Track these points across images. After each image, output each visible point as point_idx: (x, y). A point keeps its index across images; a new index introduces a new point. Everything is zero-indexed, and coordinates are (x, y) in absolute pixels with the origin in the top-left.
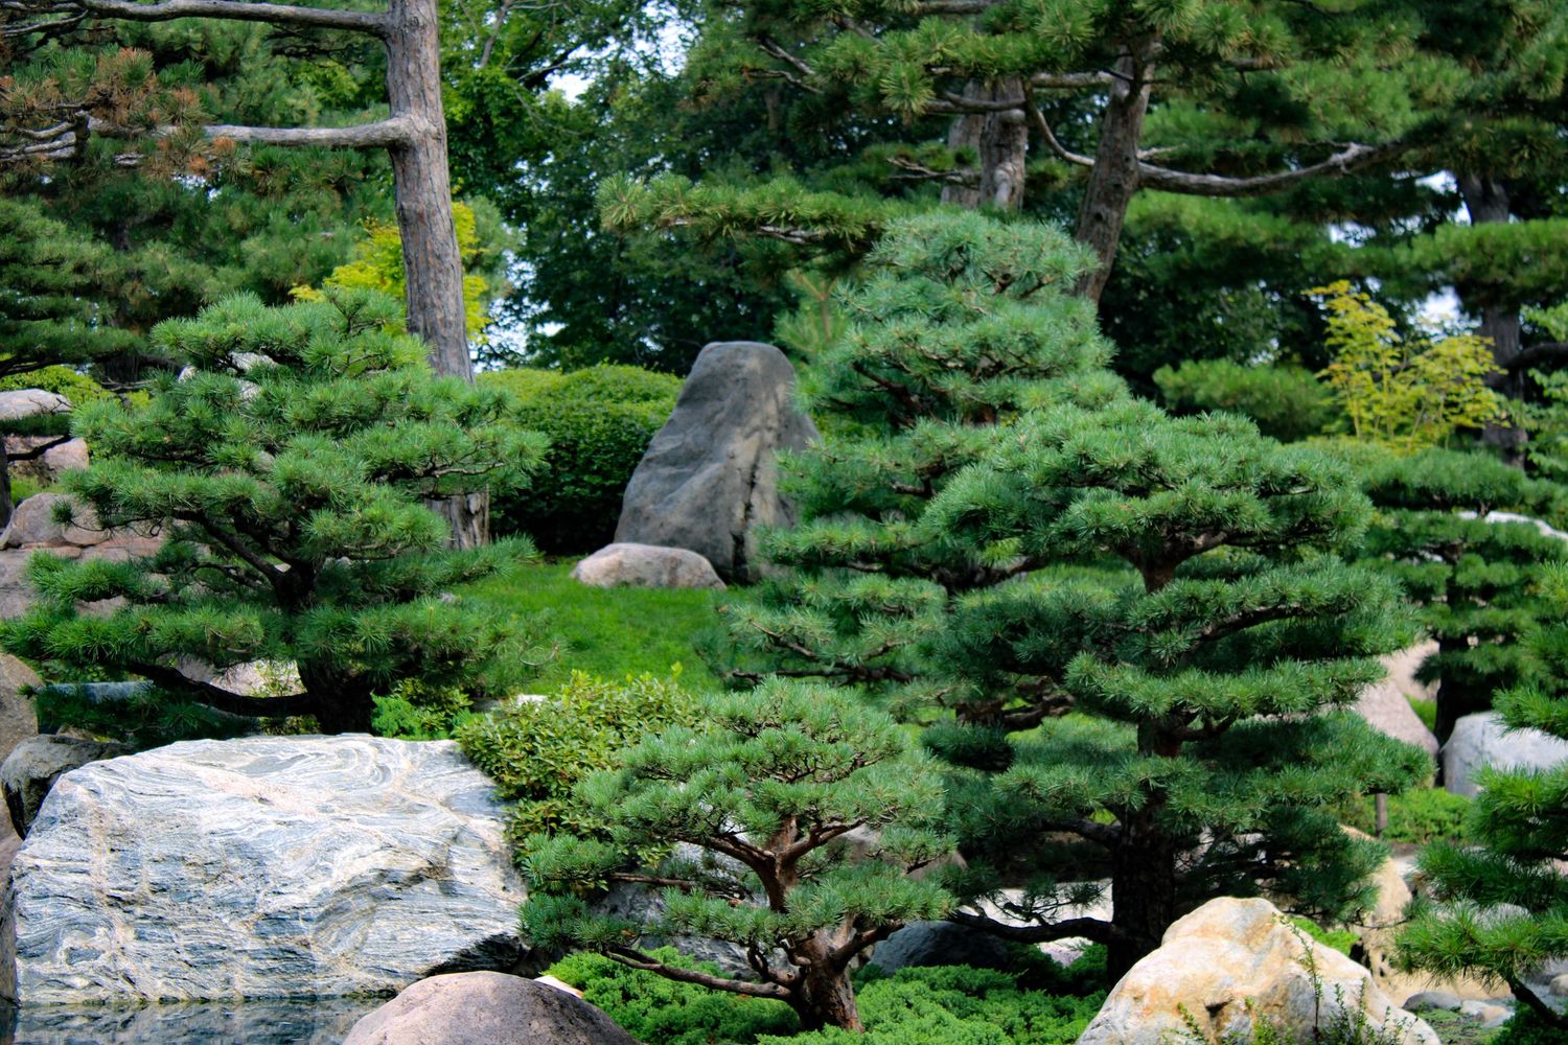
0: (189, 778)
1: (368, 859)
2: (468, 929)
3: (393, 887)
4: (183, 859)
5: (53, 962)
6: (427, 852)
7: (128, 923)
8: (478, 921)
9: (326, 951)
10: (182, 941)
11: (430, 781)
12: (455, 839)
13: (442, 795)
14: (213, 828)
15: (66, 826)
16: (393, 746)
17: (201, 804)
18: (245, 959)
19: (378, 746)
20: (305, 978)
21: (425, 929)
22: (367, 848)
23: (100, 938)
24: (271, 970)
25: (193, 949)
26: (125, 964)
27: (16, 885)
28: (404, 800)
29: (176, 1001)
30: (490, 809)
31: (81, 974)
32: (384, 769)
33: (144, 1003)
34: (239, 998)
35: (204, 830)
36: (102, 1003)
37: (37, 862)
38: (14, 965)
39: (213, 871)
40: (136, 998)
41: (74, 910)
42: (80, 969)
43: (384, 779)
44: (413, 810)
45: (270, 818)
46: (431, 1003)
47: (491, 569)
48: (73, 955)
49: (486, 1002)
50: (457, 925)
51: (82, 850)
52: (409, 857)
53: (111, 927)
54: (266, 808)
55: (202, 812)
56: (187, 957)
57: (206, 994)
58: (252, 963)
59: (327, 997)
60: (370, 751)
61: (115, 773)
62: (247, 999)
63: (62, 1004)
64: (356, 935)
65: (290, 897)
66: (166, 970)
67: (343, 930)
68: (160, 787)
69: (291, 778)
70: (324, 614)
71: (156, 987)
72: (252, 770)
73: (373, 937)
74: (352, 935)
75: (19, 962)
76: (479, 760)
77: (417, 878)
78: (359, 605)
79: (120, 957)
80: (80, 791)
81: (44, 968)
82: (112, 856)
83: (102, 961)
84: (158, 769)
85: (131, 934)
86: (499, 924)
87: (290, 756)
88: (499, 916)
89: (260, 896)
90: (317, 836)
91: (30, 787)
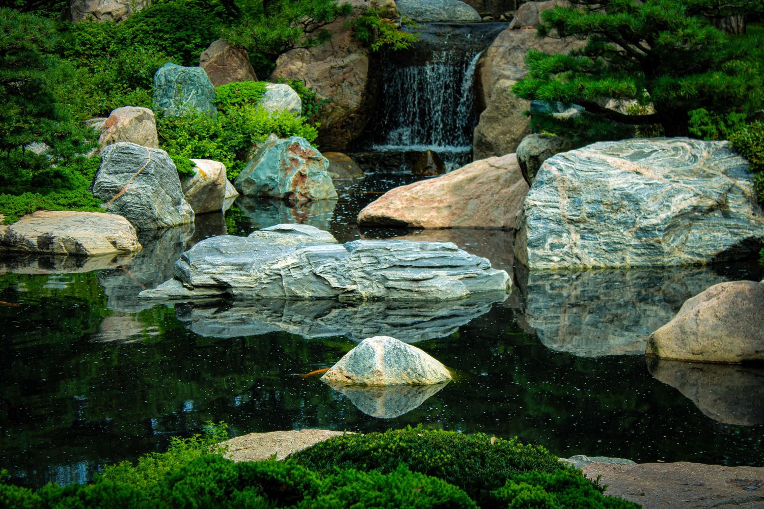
0: (603, 163)
1: (688, 201)
2: (736, 234)
3: (700, 214)
4: (601, 202)
5: (544, 249)
6: (715, 197)
7: (577, 231)
8: (741, 230)
9: (669, 245)
10: (602, 240)
11: (717, 162)
12: (730, 191)
13: (723, 169)
14: (616, 187)
15: (548, 186)
16: (699, 145)
17: (610, 176)
18: (631, 249)
19: (692, 145)
20: (659, 258)
21: (715, 234)
22: (687, 196)
23: (564, 239)
24: (643, 254)
25: (607, 244)
26: (576, 250)
27: (526, 213)
28: (704, 172)
29: (600, 268)
30: (746, 175)
31: (557, 255)
32: (695, 156)
33: (585, 269)
34: (628, 267)
35: (611, 188)
36: (566, 268)
37: (536, 203)
38: (526, 250)
39: (615, 207)
40: (582, 266)
41: (552, 225)
42: (556, 253)
43: (695, 161)
44: (709, 176)
45: (641, 182)
47: (746, 54)
48: (553, 246)
50: (731, 232)
51: (555, 197)
52: (707, 200)
53: (569, 233)
54: (639, 177)
55: (610, 179)
56: (604, 247)
57: (613, 265)
58: (634, 250)
59: (670, 267)
60: (688, 147)
61: (569, 160)
62: (632, 267)
63: (548, 269)
64: (682, 237)
65: (651, 220)
66: (595, 253)
67: (676, 235)
68: (590, 167)
69: (651, 161)
70: (665, 80)
71: (591, 261)
72: (633, 157)
73: (691, 238)
74: (681, 237)
75: (528, 249)
76: (741, 151)
77: (711, 209)
78: (681, 76)
79: (574, 247)
80: (554, 169)
81: (540, 252)
82: (569, 200)
83: (566, 249)
84: (589, 159)
85: (578, 237)
86: (751, 232)
87: (650, 150)
88: (751, 228)
89: (638, 219)
90: (663, 190)
91: (530, 160)
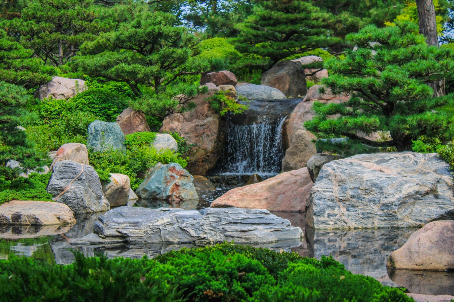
0: (360, 165)
1: (413, 188)
2: (443, 208)
3: (420, 196)
4: (359, 188)
5: (324, 217)
6: (430, 186)
7: (344, 206)
8: (446, 206)
9: (401, 214)
10: (360, 211)
11: (430, 165)
12: (438, 182)
13: (434, 169)
14: (368, 179)
15: (326, 179)
16: (419, 155)
17: (364, 172)
18: (378, 217)
19: (414, 155)
20: (395, 222)
21: (430, 208)
22: (412, 185)
23: (336, 211)
24: (385, 220)
25: (363, 214)
26: (344, 218)
27: (313, 196)
28: (422, 171)
29: (358, 228)
30: (448, 173)
31: (332, 221)
32: (416, 162)
33: (350, 229)
34: (376, 228)
35: (365, 180)
36: (338, 229)
37: (318, 189)
38: (313, 218)
39: (368, 192)
40: (347, 227)
41: (329, 203)
42: (331, 219)
43: (416, 164)
44: (425, 173)
45: (383, 176)
46: (433, 229)
47: (446, 102)
48: (329, 215)
49: (449, 229)
50: (439, 207)
51: (331, 186)
52: (425, 187)
53: (339, 207)
54: (382, 173)
55: (364, 175)
56: (361, 216)
57: (367, 226)
58: (380, 218)
59: (402, 228)
60: (412, 156)
61: (339, 164)
62: (379, 228)
63: (327, 229)
64: (409, 209)
65: (390, 199)
66: (355, 220)
67: (406, 208)
68: (352, 168)
69: (389, 165)
70: (397, 117)
71: (353, 224)
72: (378, 163)
73: (415, 210)
74: (409, 210)
75: (314, 217)
76: (445, 158)
77: (427, 193)
78: (407, 114)
79: (342, 216)
80: (329, 169)
81: (321, 219)
82: (339, 187)
83: (337, 217)
84: (351, 163)
85: (345, 209)
86: (452, 207)
87: (389, 158)
88: (452, 204)
89: (382, 199)
90: (397, 181)
91: (315, 168)
